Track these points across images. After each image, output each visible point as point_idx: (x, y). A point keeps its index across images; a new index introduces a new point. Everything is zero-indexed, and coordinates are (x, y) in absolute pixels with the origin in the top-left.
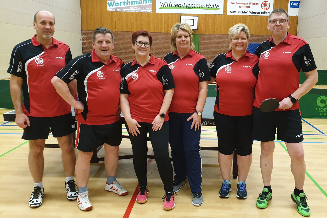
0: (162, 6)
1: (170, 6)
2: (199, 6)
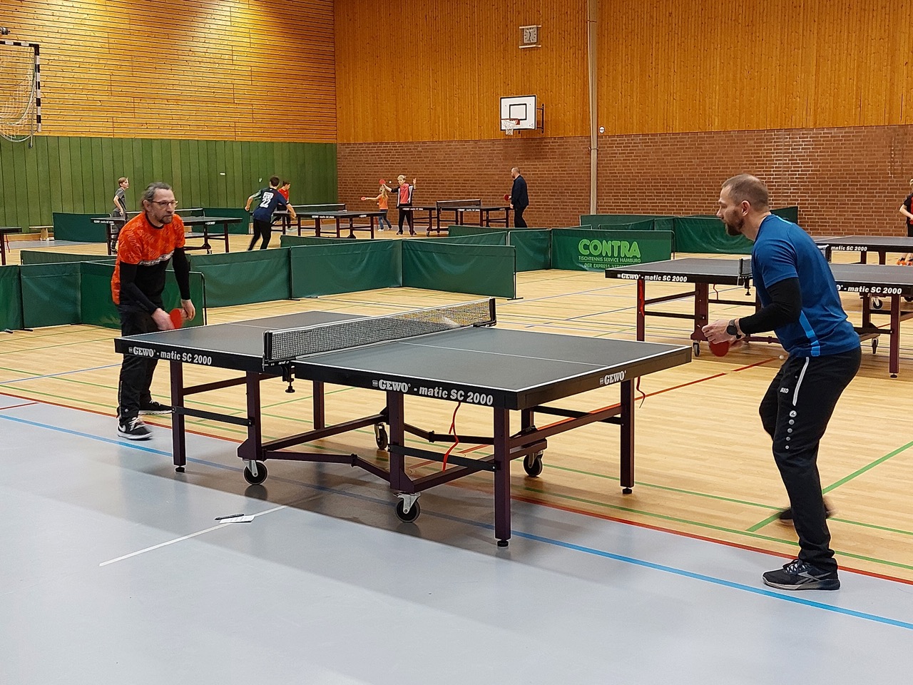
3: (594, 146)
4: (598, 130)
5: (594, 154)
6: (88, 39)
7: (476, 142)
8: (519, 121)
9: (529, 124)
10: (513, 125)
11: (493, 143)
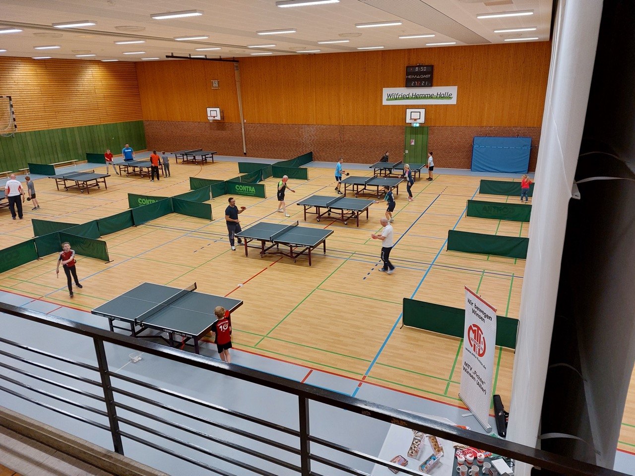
0: (389, 97)
1: (398, 97)
2: (429, 96)
3: (243, 127)
4: (244, 121)
5: (243, 130)
6: (32, 90)
7: (199, 122)
8: (214, 117)
9: (218, 118)
10: (212, 118)
11: (206, 124)
